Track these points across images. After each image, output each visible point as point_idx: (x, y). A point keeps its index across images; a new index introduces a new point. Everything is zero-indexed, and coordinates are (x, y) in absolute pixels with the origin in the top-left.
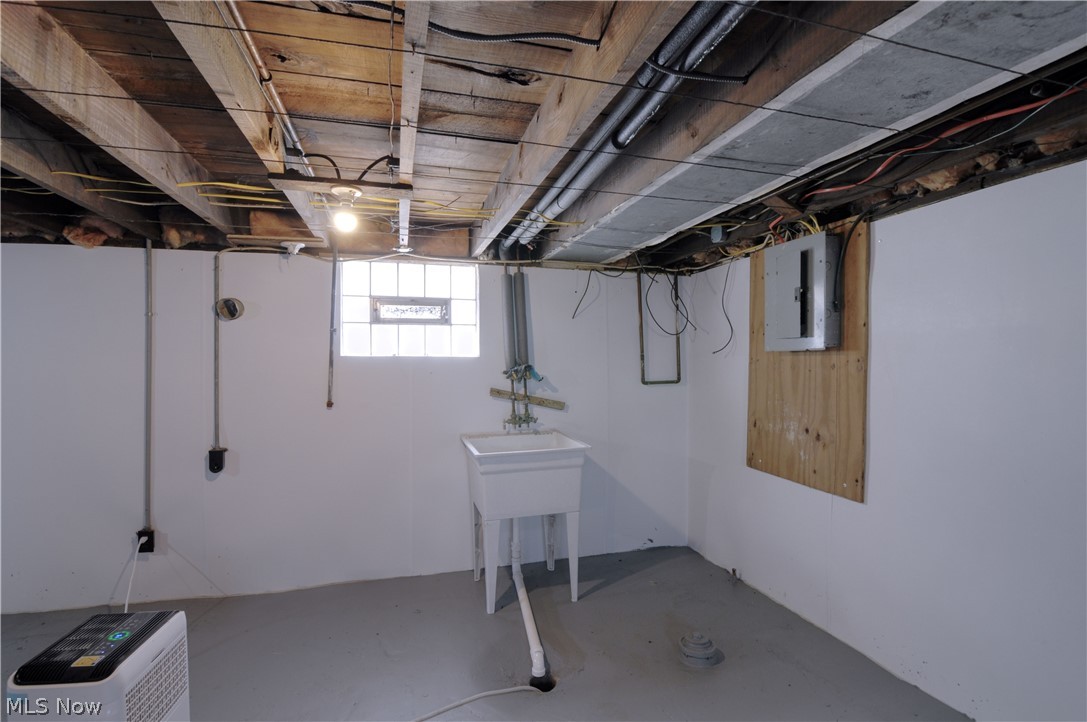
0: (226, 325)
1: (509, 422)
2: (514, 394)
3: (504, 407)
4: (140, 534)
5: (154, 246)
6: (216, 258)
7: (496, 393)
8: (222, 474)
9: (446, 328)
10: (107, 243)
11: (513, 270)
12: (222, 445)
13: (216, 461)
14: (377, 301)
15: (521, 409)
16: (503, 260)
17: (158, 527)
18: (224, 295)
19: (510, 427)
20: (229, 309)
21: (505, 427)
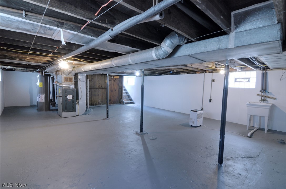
0: (213, 83)
1: (260, 100)
2: (262, 95)
3: (260, 98)
4: (201, 108)
5: (205, 73)
6: (212, 74)
7: (258, 95)
8: (211, 102)
9: (249, 83)
10: (200, 73)
11: (264, 72)
12: (211, 99)
13: (210, 101)
14: (236, 79)
15: (263, 98)
16: (262, 70)
17: (203, 108)
18: (213, 79)
19: (260, 101)
20: (213, 81)
21: (259, 101)
